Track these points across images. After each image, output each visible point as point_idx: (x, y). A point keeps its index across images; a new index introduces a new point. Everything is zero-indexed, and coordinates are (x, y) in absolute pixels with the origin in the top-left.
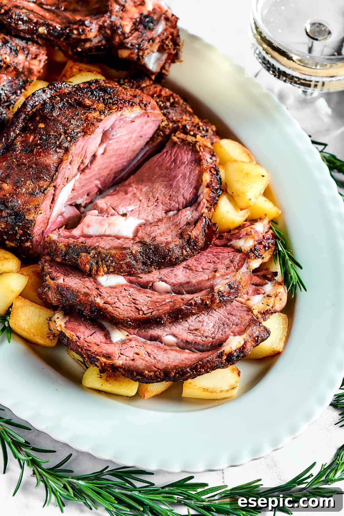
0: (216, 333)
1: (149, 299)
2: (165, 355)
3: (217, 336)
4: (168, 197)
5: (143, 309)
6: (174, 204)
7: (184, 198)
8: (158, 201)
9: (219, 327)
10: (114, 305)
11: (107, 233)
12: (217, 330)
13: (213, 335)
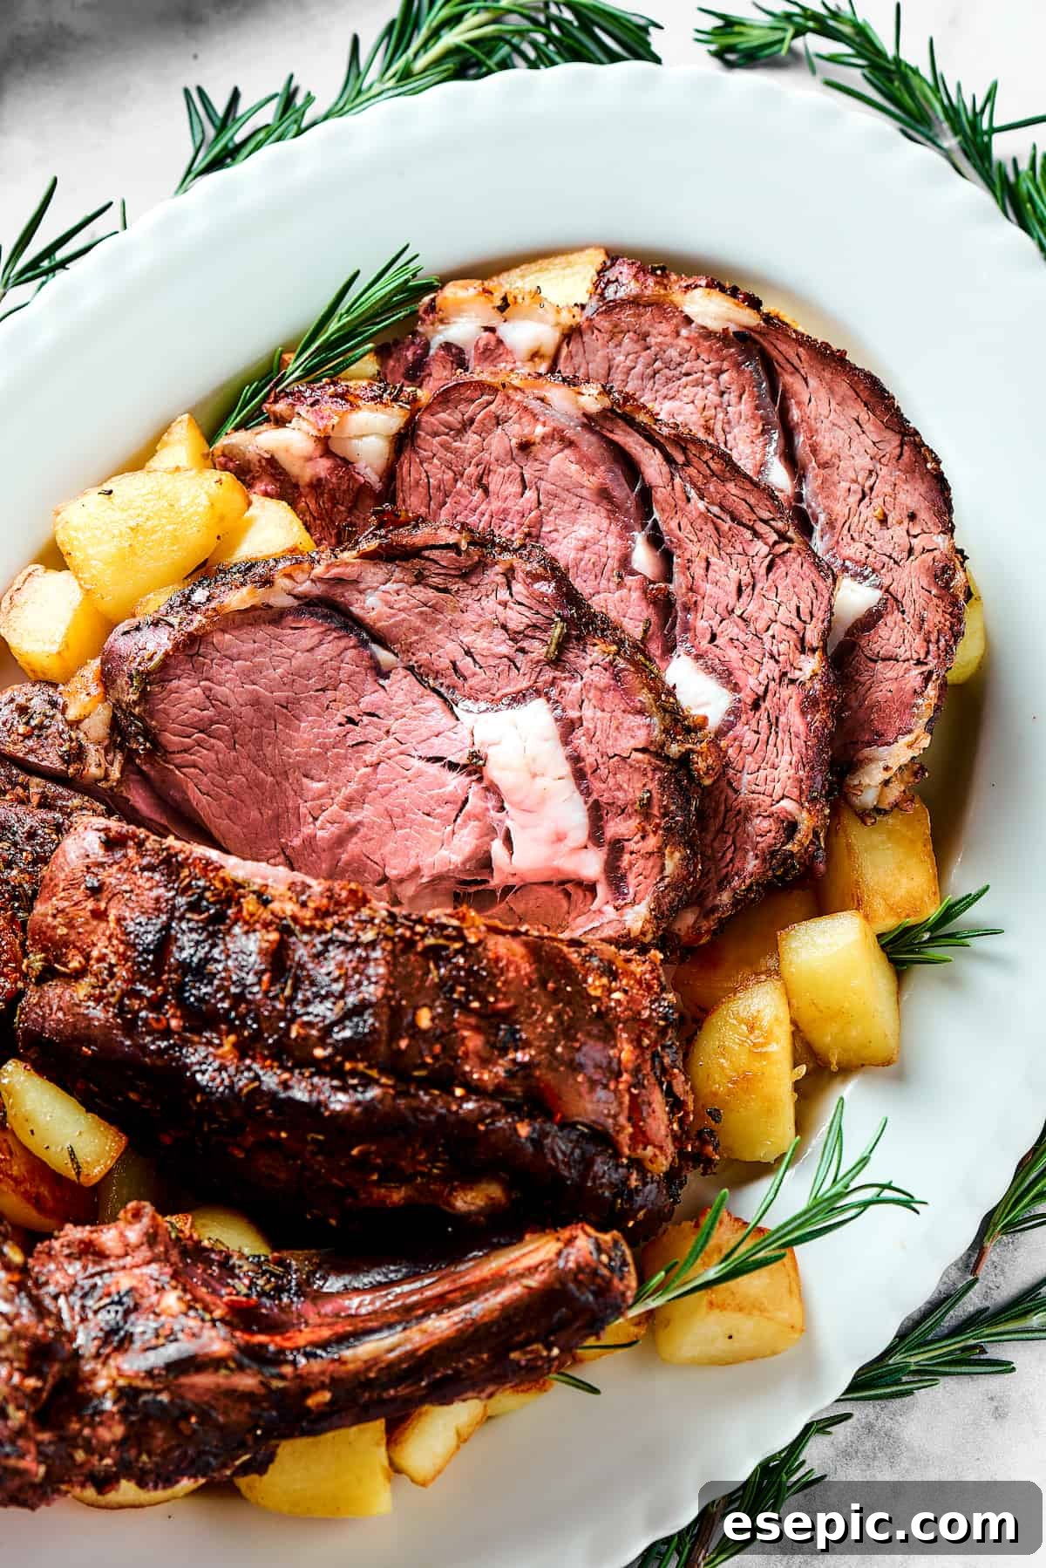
0: (699, 374)
1: (713, 560)
2: (845, 452)
3: (707, 367)
4: (330, 694)
5: (765, 550)
6: (347, 668)
7: (320, 643)
8: (354, 715)
9: (669, 380)
10: (797, 623)
11: (566, 769)
12: (684, 379)
13: (707, 378)
